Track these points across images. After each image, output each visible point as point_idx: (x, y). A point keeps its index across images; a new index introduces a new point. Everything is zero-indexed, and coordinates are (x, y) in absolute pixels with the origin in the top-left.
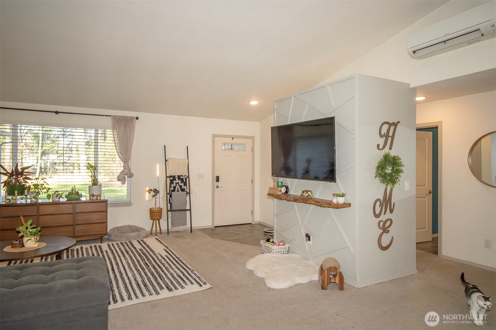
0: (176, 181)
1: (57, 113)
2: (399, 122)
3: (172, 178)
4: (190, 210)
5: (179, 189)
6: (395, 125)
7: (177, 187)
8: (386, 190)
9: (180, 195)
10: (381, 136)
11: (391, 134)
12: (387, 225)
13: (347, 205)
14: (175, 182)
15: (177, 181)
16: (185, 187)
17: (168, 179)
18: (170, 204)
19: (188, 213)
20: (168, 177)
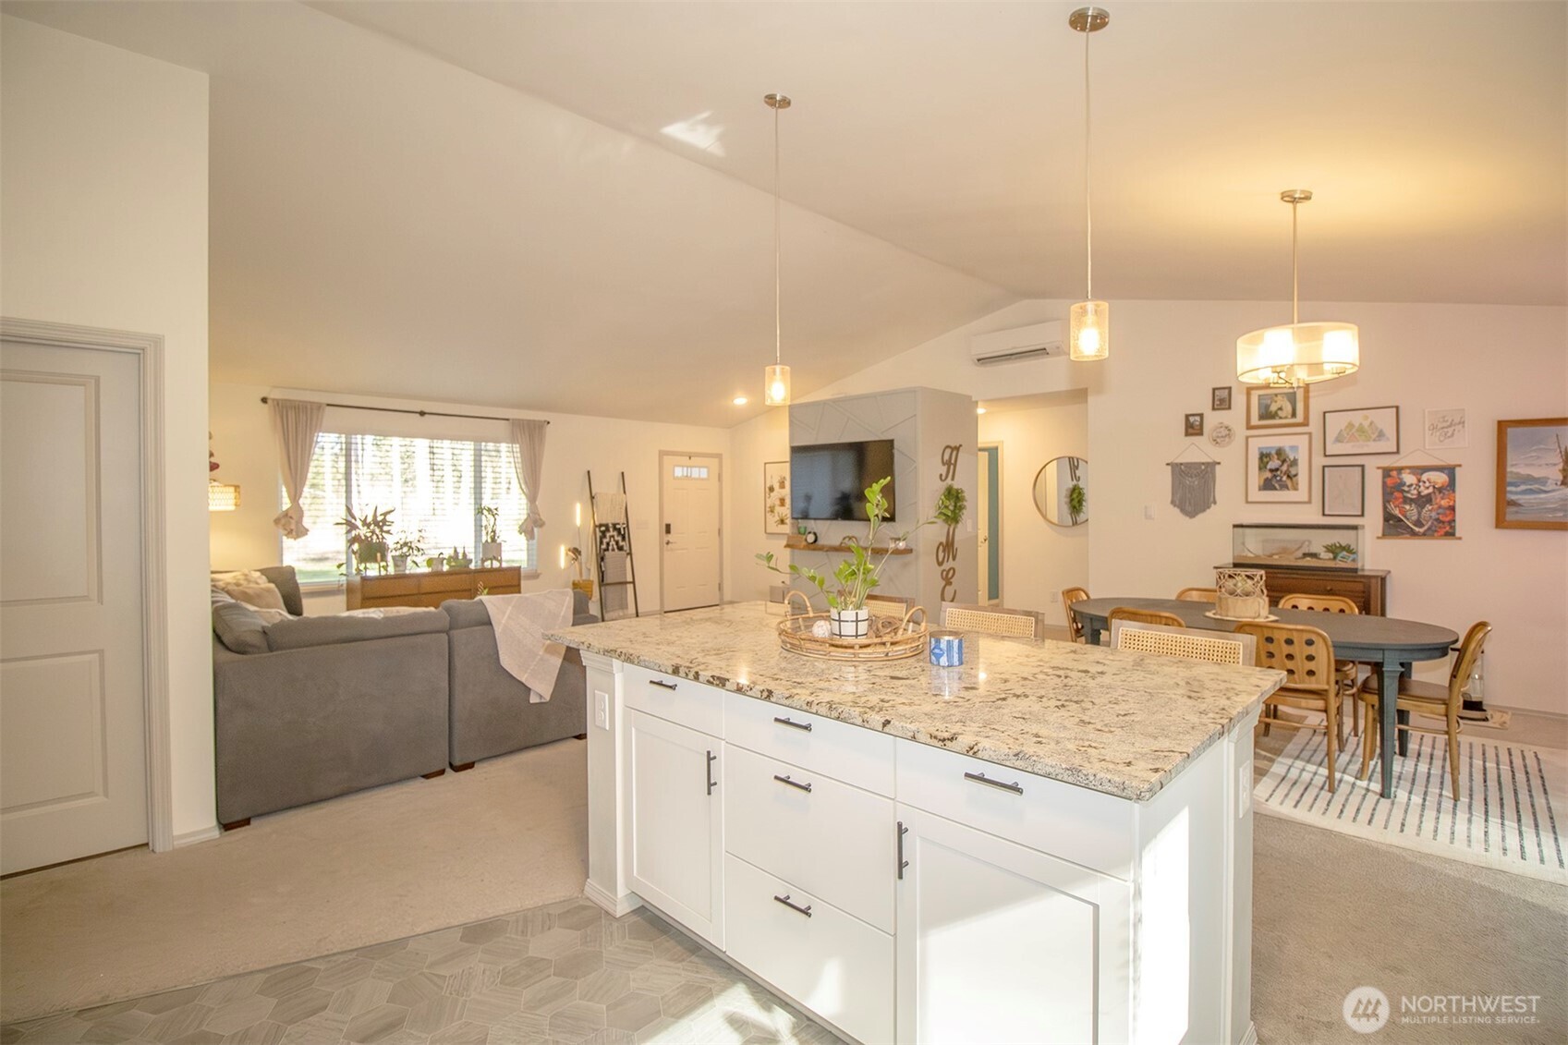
0: (610, 532)
1: (422, 414)
2: (961, 446)
3: (604, 528)
4: (633, 582)
5: (615, 547)
6: (957, 449)
7: (611, 544)
8: (949, 529)
9: (616, 557)
10: (944, 464)
11: (953, 461)
12: (950, 575)
13: (908, 551)
14: (608, 534)
16: (624, 543)
17: (597, 529)
18: (603, 573)
19: (630, 587)
20: (596, 526)
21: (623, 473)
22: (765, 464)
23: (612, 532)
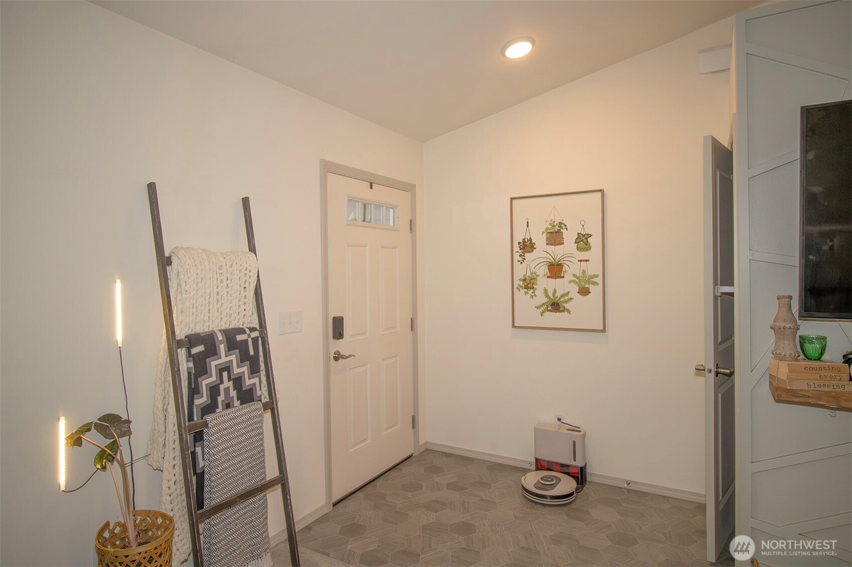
0: (220, 358)
3: (201, 348)
4: (282, 480)
5: (233, 393)
7: (222, 387)
9: (239, 424)
14: (214, 364)
15: (224, 359)
16: (256, 380)
17: (182, 353)
18: (201, 477)
19: (274, 497)
20: (180, 344)
21: (246, 202)
22: (512, 199)
23: (224, 357)
